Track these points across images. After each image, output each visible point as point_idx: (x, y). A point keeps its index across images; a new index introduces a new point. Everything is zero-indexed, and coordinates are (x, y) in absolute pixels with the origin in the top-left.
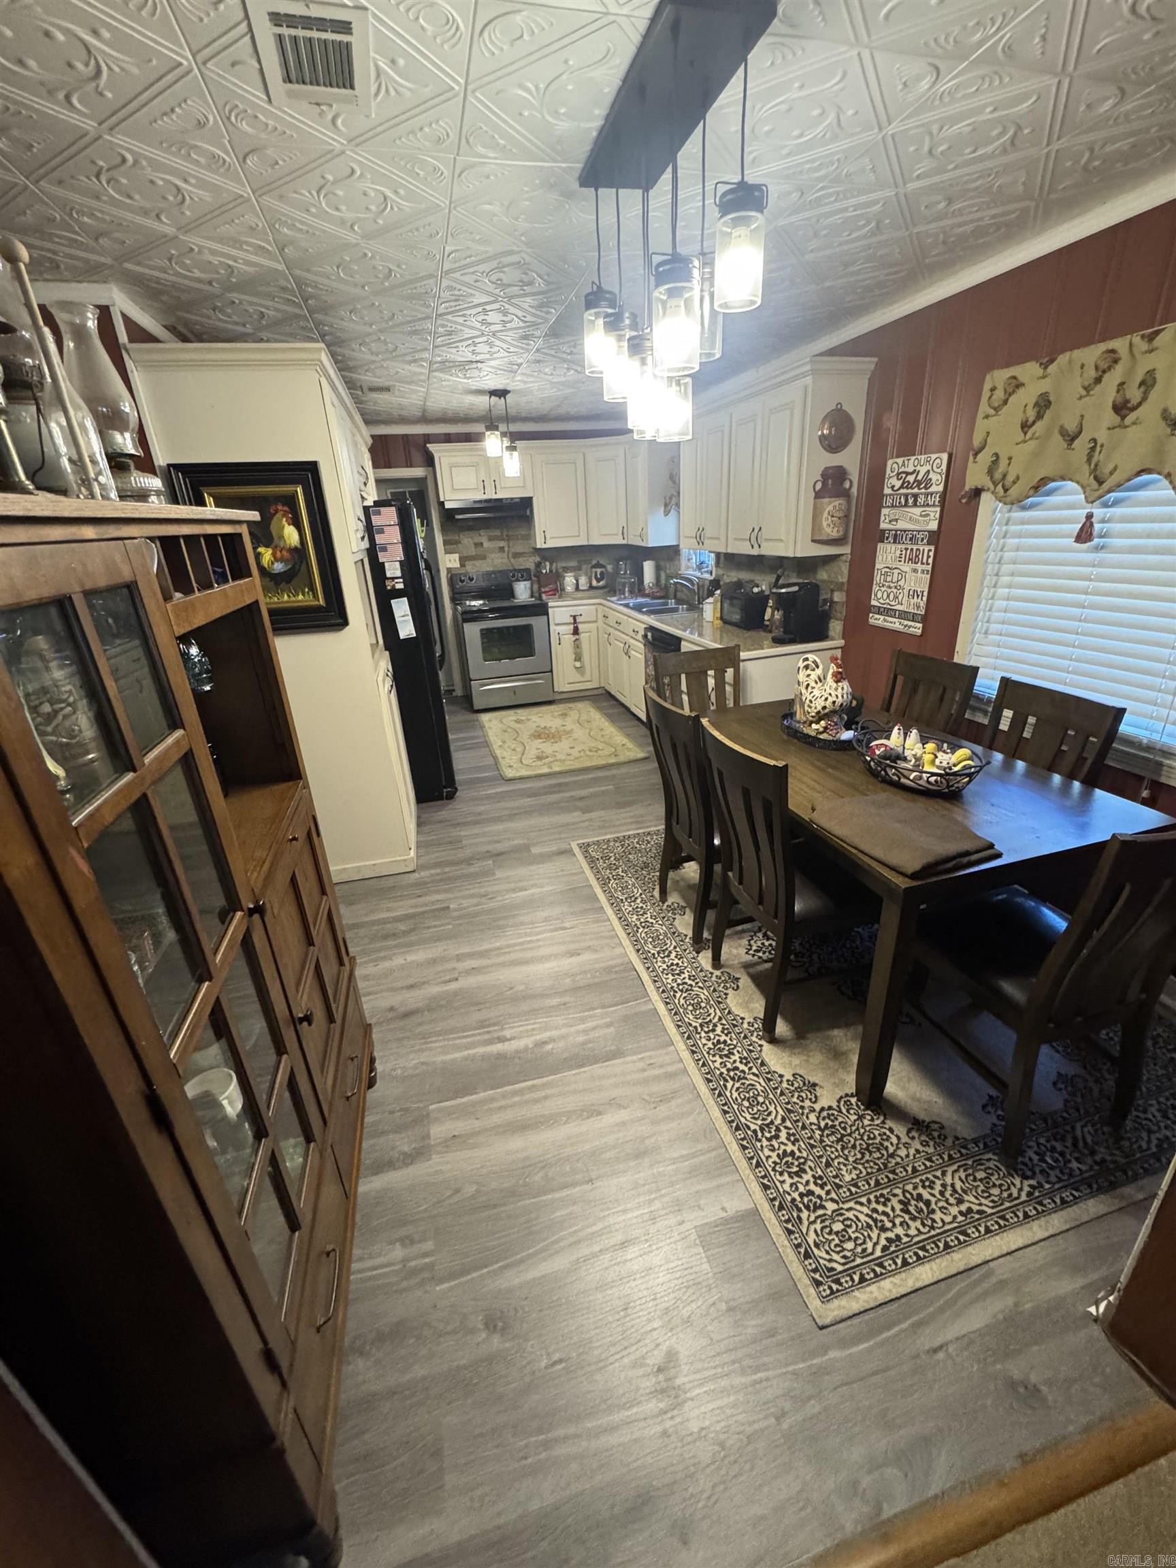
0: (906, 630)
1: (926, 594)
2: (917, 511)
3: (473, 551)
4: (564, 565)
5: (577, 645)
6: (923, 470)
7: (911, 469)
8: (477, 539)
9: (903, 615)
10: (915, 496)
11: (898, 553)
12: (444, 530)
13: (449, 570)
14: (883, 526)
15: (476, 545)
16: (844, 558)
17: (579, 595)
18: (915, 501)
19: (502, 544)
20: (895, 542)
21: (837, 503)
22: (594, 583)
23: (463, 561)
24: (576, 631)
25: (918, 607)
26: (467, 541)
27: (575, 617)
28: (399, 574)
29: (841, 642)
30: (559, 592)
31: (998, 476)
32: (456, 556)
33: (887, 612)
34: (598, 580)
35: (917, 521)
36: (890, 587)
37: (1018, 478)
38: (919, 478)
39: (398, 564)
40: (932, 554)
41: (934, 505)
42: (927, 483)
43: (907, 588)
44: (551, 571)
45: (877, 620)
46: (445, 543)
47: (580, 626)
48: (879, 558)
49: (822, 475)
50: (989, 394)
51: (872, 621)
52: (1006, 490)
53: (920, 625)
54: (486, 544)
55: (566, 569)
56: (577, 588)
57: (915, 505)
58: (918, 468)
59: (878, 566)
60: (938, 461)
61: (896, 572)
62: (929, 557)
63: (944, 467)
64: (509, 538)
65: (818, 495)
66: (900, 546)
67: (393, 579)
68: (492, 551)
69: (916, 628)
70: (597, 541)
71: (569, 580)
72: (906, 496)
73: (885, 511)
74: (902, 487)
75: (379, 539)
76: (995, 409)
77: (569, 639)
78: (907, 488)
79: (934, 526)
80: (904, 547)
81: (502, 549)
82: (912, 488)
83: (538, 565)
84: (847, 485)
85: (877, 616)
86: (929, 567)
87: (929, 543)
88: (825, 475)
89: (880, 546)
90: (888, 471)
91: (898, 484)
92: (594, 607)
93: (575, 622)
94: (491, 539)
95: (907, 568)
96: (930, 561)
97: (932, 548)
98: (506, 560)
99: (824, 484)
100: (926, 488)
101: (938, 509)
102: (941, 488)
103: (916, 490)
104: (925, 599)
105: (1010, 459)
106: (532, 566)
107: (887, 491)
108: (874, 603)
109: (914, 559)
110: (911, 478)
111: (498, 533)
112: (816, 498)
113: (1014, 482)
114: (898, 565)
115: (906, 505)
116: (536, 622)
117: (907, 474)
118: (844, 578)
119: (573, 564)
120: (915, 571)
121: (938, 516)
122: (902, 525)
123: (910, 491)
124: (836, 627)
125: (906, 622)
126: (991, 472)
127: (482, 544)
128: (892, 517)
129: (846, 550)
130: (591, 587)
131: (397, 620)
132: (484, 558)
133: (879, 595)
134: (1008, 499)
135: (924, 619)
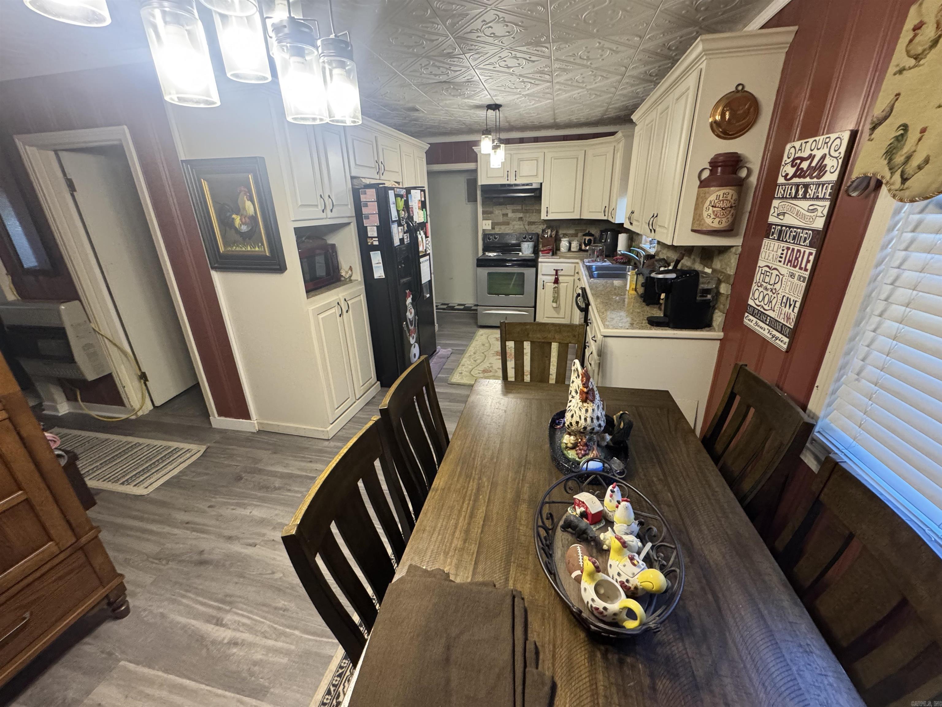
0: (772, 341)
1: (798, 305)
2: (805, 204)
3: (501, 219)
4: (564, 232)
5: (556, 291)
6: (818, 154)
7: (805, 155)
8: (505, 212)
9: (773, 323)
10: (806, 186)
11: (780, 251)
12: (484, 204)
13: (484, 230)
14: (772, 219)
15: (503, 215)
16: (733, 250)
17: (569, 255)
18: (806, 192)
19: (521, 215)
20: (778, 239)
21: (721, 193)
22: (583, 247)
23: (494, 225)
24: (556, 281)
25: (788, 318)
26: (498, 212)
27: (557, 271)
28: (375, 234)
29: (721, 335)
30: (555, 251)
31: (899, 159)
32: (490, 222)
33: (760, 315)
34: (586, 246)
35: (804, 217)
36: (766, 289)
37: (927, 161)
38: (814, 164)
39: (375, 228)
40: (812, 258)
41: (824, 199)
42: (821, 169)
43: (781, 294)
44: (551, 236)
45: (750, 321)
46: (484, 213)
47: (561, 279)
48: (762, 255)
49: (710, 163)
50: (911, 35)
51: (746, 321)
52: (904, 180)
53: (786, 340)
54: (510, 215)
55: (565, 235)
56: (569, 249)
57: (804, 197)
58: (813, 153)
59: (761, 263)
60: (838, 142)
61: (775, 272)
62: (808, 261)
63: (843, 150)
64: (527, 211)
65: (704, 184)
66: (783, 244)
67: (372, 238)
68: (514, 220)
69: (783, 342)
70: (586, 216)
71: (564, 244)
72: (797, 185)
73: (775, 203)
74: (794, 176)
75: (365, 211)
76: (917, 58)
77: (550, 286)
78: (799, 177)
79: (819, 224)
80: (786, 245)
81: (521, 219)
82: (804, 177)
83: (543, 231)
84: (743, 173)
85: (751, 317)
86: (807, 274)
87: (811, 245)
88: (714, 164)
89: (766, 241)
90: (785, 158)
91: (791, 171)
92: (574, 265)
93: (557, 274)
94: (514, 211)
95: (785, 270)
96: (809, 266)
97: (814, 251)
98: (522, 227)
99: (713, 171)
100: (819, 177)
101: (827, 203)
102: (834, 177)
103: (808, 180)
104: (796, 310)
105: (923, 131)
106: (540, 231)
107: (781, 180)
108: (751, 302)
109: (793, 262)
110: (805, 165)
111: (519, 207)
112: (700, 187)
113: (920, 168)
114: (776, 265)
115: (795, 197)
116: (529, 272)
117: (803, 159)
118: (731, 271)
119: (572, 232)
120: (792, 275)
121: (825, 212)
122: (789, 220)
123: (802, 180)
124: (718, 318)
125: (775, 332)
126: (890, 153)
127: (507, 214)
128: (781, 210)
129: (737, 242)
130: (580, 250)
131: (374, 265)
132: (508, 224)
133: (756, 296)
134: (907, 193)
135: (793, 334)
